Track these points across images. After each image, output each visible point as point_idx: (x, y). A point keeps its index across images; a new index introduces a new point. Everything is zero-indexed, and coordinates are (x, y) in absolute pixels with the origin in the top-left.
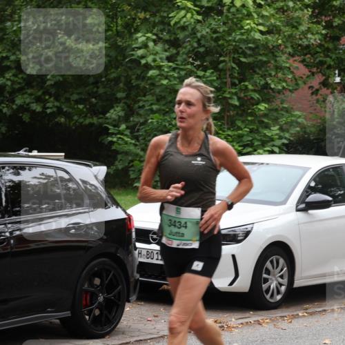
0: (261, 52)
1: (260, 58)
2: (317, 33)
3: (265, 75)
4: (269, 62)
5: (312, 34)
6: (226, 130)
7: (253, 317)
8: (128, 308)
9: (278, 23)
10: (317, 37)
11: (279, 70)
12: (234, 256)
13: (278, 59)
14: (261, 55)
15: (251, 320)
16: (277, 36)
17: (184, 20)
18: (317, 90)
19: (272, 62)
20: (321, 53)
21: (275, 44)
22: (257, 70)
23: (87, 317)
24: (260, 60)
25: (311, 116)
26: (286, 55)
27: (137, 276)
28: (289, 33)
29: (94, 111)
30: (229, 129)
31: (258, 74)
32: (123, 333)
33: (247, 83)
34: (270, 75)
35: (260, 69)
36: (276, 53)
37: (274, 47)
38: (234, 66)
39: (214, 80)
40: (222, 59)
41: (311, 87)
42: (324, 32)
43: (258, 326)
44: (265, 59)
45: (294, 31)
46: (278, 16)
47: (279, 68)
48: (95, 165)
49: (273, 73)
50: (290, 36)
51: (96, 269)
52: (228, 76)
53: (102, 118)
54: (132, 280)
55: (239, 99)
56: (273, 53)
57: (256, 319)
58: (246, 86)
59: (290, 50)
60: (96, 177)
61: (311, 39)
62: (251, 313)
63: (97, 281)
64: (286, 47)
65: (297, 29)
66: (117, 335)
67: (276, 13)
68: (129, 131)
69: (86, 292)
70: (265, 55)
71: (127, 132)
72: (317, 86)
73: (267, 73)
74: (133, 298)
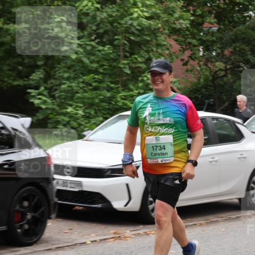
0: (146, 33)
1: (145, 37)
2: (187, 19)
3: (149, 50)
4: (151, 41)
5: (184, 20)
6: (121, 91)
7: (142, 229)
8: (50, 223)
9: (158, 11)
10: (187, 22)
11: (159, 47)
12: (127, 185)
13: (158, 38)
14: (145, 35)
15: (141, 232)
16: (157, 21)
17: (86, 8)
18: (187, 62)
19: (154, 40)
20: (189, 35)
21: (156, 27)
22: (143, 47)
23: (19, 230)
24: (145, 39)
25: (183, 80)
26: (164, 35)
27: (56, 200)
28: (166, 19)
29: (20, 76)
30: (123, 90)
31: (143, 50)
32: (47, 242)
33: (136, 56)
34: (152, 50)
35: (145, 46)
36: (157, 34)
37: (155, 29)
38: (126, 42)
39: (111, 53)
40: (116, 37)
41: (182, 60)
42: (192, 18)
43: (146, 236)
44: (148, 38)
45: (170, 18)
46: (157, 6)
47: (159, 45)
48: (22, 117)
49: (155, 49)
50: (167, 21)
51: (25, 195)
52: (121, 50)
53: (26, 81)
54: (52, 202)
55: (130, 68)
56: (154, 34)
57: (145, 231)
58: (136, 59)
59: (167, 31)
60: (23, 125)
61: (183, 23)
62: (141, 226)
63: (26, 204)
64: (164, 29)
65: (172, 16)
66: (42, 243)
67: (157, 4)
68: (47, 91)
69: (18, 211)
70: (148, 35)
71: (45, 93)
72: (186, 59)
73: (150, 49)
74: (53, 216)
